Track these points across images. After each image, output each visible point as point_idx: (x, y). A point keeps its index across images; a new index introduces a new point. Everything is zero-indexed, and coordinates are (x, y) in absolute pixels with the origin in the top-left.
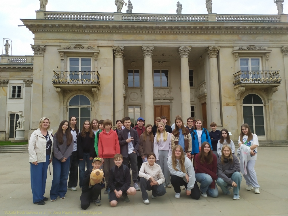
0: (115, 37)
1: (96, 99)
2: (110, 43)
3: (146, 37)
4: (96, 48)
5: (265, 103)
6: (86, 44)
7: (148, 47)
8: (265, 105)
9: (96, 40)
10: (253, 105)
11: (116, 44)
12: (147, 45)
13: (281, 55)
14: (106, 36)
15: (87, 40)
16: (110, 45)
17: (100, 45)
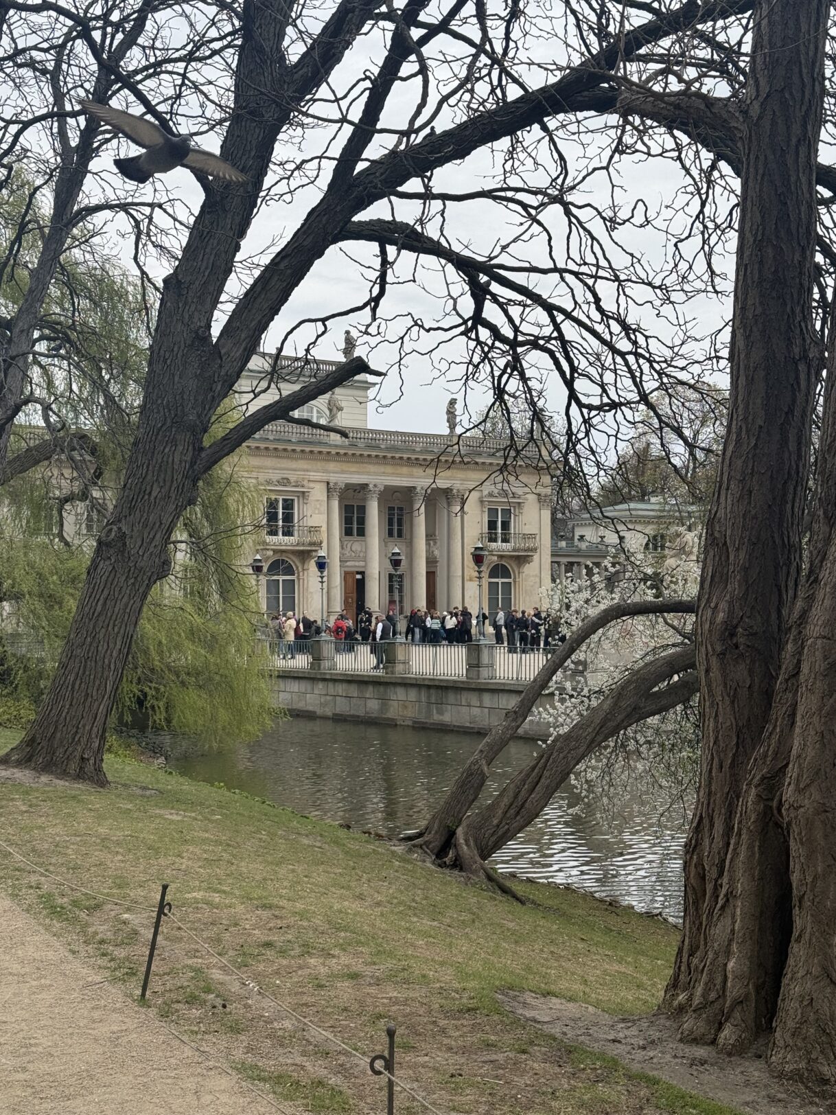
0: (332, 466)
1: (306, 567)
2: (325, 477)
3: (372, 468)
4: (305, 483)
5: (515, 578)
6: (293, 478)
7: (375, 486)
8: (515, 582)
9: (307, 471)
10: (500, 581)
11: (333, 478)
12: (374, 482)
13: (537, 506)
14: (320, 465)
15: (295, 470)
16: (325, 478)
17: (312, 478)
